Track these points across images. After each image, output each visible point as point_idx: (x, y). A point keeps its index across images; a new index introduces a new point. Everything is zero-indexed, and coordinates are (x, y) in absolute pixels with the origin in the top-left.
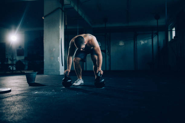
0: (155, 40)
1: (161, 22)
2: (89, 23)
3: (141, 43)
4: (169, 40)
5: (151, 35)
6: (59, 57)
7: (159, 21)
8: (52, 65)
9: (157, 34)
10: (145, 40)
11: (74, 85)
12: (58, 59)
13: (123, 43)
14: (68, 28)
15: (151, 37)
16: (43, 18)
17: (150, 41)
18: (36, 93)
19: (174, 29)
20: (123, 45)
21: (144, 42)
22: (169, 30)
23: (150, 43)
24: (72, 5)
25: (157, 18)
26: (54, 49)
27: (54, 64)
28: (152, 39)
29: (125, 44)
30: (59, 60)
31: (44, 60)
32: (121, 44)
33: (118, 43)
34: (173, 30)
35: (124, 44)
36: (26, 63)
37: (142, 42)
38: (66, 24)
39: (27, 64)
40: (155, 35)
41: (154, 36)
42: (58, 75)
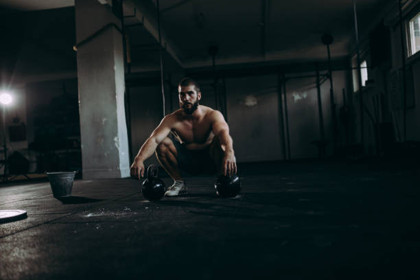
0: (325, 89)
1: (337, 50)
2: (176, 58)
3: (293, 98)
4: (355, 88)
5: (315, 79)
6: (117, 136)
7: (332, 47)
8: (100, 157)
9: (329, 77)
10: (303, 91)
11: (167, 196)
12: (114, 141)
13: (253, 101)
14: (133, 70)
15: (315, 85)
16: (74, 48)
17: (314, 92)
18: (89, 215)
19: (364, 64)
20: (255, 106)
21: (300, 96)
22: (353, 66)
23: (315, 98)
24: (139, 17)
25: (328, 40)
26: (104, 120)
27: (106, 154)
28: (318, 87)
29: (258, 102)
30: (116, 144)
31: (82, 146)
32: (251, 102)
33: (244, 102)
34: (362, 66)
35: (256, 103)
36: (32, 157)
37: (297, 97)
38: (129, 61)
39: (34, 159)
40: (325, 80)
41: (323, 82)
42: (116, 179)
